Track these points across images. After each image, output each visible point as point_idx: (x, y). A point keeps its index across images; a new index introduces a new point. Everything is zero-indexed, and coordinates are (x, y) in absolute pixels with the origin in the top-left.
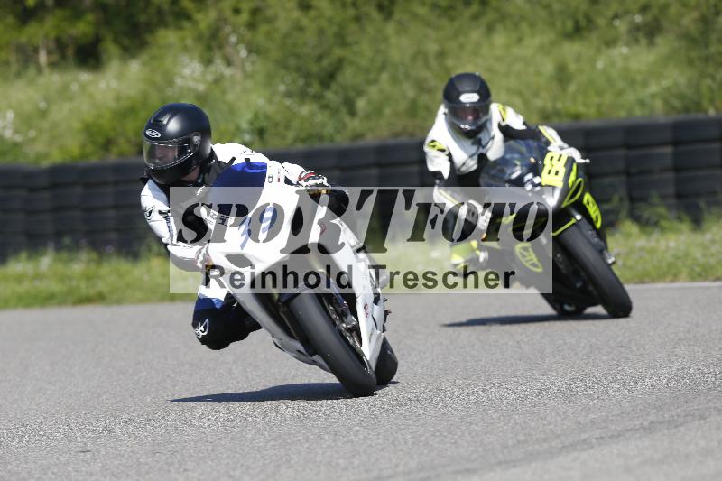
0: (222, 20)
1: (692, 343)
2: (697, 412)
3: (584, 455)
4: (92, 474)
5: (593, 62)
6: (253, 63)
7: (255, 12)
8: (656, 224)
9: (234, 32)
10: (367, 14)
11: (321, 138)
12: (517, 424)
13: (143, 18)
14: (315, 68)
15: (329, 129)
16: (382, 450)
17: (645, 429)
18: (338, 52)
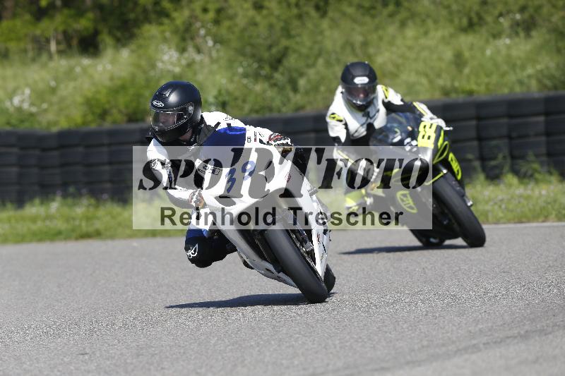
0: (193, 17)
1: (559, 269)
2: (562, 323)
3: (474, 357)
4: (89, 372)
5: (483, 50)
6: (218, 51)
7: (219, 11)
8: (532, 176)
9: (203, 26)
10: (307, 13)
11: (271, 109)
12: (422, 332)
13: (132, 16)
14: (266, 55)
15: (277, 102)
16: (316, 352)
17: (521, 336)
18: (284, 42)
